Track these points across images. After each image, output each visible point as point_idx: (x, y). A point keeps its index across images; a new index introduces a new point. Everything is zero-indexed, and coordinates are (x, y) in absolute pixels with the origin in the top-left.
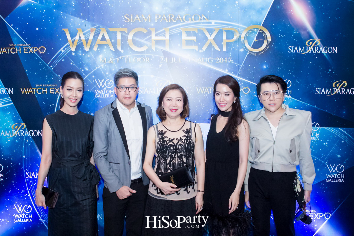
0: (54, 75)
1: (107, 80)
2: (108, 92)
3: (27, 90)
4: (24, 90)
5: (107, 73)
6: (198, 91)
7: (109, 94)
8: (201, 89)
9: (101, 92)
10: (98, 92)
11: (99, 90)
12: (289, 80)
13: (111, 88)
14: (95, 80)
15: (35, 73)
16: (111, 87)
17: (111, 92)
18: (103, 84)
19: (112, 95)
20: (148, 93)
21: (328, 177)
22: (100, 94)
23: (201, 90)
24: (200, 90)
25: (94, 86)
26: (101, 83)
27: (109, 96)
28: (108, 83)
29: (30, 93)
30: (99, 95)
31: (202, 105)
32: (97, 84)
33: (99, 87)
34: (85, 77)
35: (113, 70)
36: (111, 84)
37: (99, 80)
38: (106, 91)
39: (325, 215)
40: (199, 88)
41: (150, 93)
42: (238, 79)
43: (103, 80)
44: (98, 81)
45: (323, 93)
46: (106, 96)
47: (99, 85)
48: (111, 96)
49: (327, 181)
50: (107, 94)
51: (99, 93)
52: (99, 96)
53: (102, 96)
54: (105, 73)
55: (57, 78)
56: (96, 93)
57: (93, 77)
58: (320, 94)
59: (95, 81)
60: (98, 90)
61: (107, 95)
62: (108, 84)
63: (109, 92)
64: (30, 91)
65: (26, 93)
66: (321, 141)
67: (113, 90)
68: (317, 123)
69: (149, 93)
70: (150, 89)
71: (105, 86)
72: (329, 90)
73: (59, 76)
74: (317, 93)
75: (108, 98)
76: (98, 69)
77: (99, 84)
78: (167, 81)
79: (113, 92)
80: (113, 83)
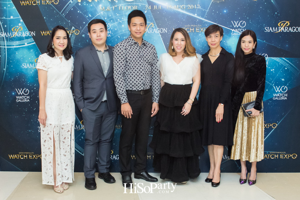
0: (65, 20)
3: (46, 33)
4: (43, 33)
5: (106, 18)
12: (244, 22)
15: (51, 20)
16: (109, 29)
17: (109, 32)
19: (109, 35)
21: (274, 96)
29: (48, 34)
34: (89, 21)
35: (110, 16)
36: (109, 26)
39: (272, 125)
42: (204, 21)
45: (271, 31)
49: (274, 98)
54: (104, 18)
55: (68, 23)
58: (268, 31)
64: (48, 33)
65: (45, 35)
66: (269, 68)
67: (110, 31)
68: (266, 54)
72: (275, 29)
73: (69, 21)
74: (266, 31)
76: (99, 15)
78: (150, 24)
79: (110, 32)
80: (110, 26)
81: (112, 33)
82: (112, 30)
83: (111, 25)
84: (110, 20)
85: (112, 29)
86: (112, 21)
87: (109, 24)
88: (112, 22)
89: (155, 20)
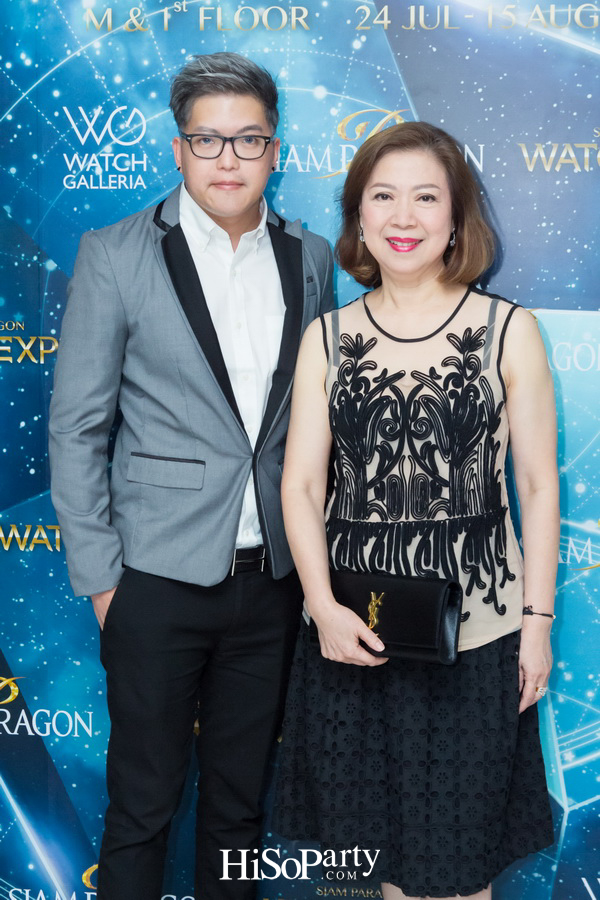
1: (119, 109)
2: (121, 162)
5: (118, 79)
6: (527, 161)
7: (127, 174)
8: (540, 152)
9: (90, 164)
10: (76, 163)
11: (82, 155)
13: (136, 145)
14: (65, 108)
16: (137, 141)
17: (134, 162)
18: (98, 127)
19: (140, 177)
20: (300, 170)
22: (87, 175)
23: (543, 155)
24: (536, 155)
25: (59, 136)
26: (90, 125)
27: (128, 183)
28: (123, 121)
30: (83, 177)
31: (544, 225)
32: (74, 126)
33: (83, 141)
34: (19, 95)
35: (146, 63)
36: (135, 126)
37: (81, 108)
38: (111, 160)
40: (535, 148)
41: (308, 170)
43: (98, 111)
44: (77, 116)
46: (111, 182)
47: (83, 131)
48: (134, 182)
50: (119, 173)
51: (82, 167)
52: (80, 183)
53: (96, 183)
54: (109, 78)
56: (70, 167)
57: (56, 94)
59: (62, 113)
60: (76, 156)
61: (116, 179)
62: (122, 127)
63: (127, 163)
67: (145, 156)
69: (304, 167)
70: (310, 150)
71: (107, 136)
75: (123, 193)
76: (76, 58)
77: (83, 128)
78: (386, 115)
79: (144, 162)
80: (144, 122)
81: (155, 170)
82: (152, 152)
83: (151, 118)
84: (144, 91)
85: (153, 142)
86: (153, 95)
87: (135, 110)
88: (153, 102)
89: (414, 93)
